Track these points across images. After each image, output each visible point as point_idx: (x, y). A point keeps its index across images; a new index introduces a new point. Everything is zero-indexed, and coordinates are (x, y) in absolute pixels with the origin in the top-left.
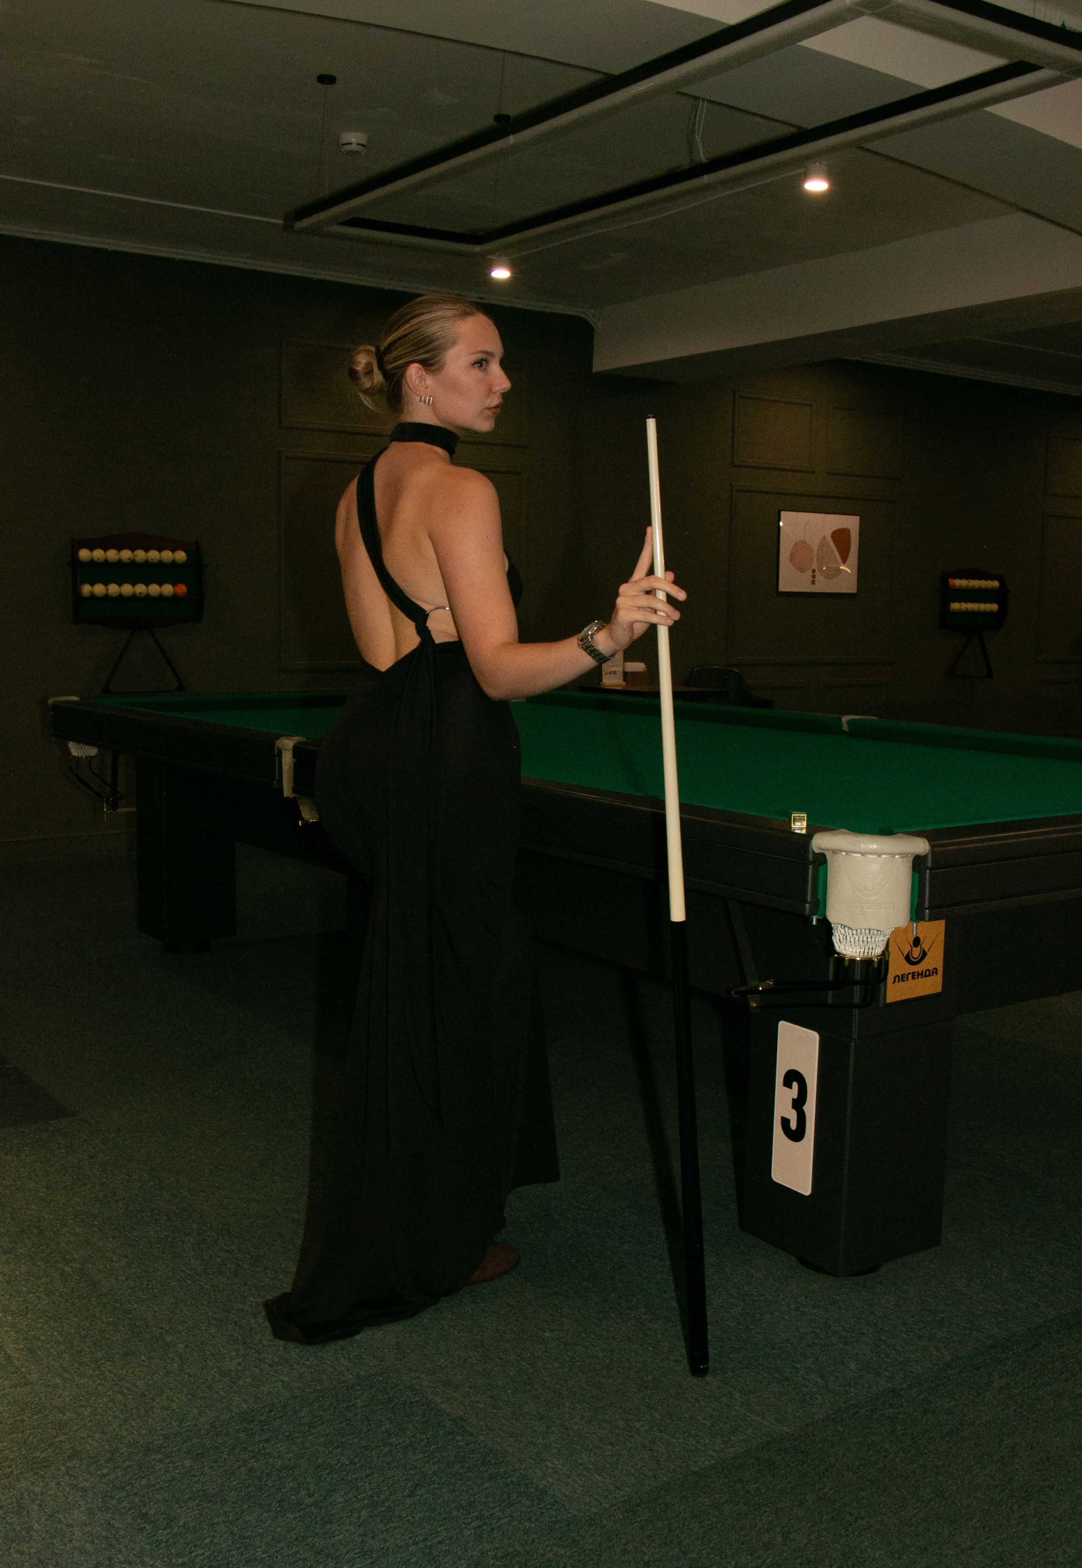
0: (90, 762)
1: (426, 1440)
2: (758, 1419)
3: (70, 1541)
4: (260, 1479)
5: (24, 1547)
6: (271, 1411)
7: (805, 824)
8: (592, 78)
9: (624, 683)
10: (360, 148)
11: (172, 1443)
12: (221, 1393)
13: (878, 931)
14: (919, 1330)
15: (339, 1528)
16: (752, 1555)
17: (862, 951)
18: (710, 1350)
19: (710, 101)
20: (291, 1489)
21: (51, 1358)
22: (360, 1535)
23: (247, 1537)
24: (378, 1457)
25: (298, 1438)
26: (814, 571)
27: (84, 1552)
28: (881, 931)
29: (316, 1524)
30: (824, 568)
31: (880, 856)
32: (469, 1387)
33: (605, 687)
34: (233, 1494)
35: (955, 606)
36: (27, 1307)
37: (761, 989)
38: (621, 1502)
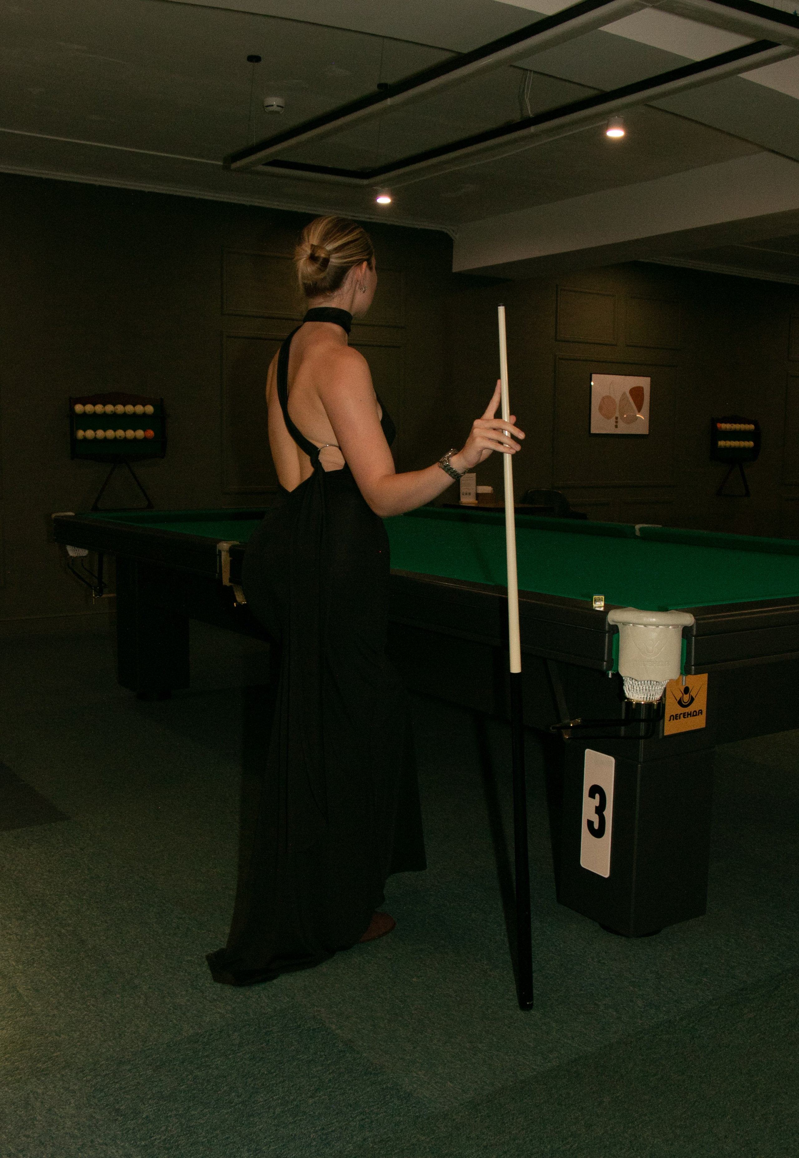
0: (82, 560)
1: (324, 1057)
2: (569, 1042)
3: (63, 1128)
4: (202, 1084)
5: (29, 1132)
6: (211, 1035)
7: (603, 604)
8: (448, 55)
9: (477, 502)
10: (279, 109)
11: (139, 1058)
12: (175, 1021)
13: (657, 682)
14: (689, 977)
15: (260, 1120)
16: (563, 1141)
17: (646, 697)
18: (535, 991)
19: (535, 72)
20: (225, 1091)
21: (51, 996)
22: (274, 1125)
23: (192, 1126)
24: (289, 1069)
25: (230, 1054)
26: (617, 418)
27: (73, 1136)
28: (659, 682)
29: (243, 1117)
30: (625, 416)
31: (658, 627)
32: (357, 1018)
33: (461, 504)
34: (182, 1095)
35: (722, 443)
36: (33, 959)
37: (571, 725)
38: (467, 1102)
